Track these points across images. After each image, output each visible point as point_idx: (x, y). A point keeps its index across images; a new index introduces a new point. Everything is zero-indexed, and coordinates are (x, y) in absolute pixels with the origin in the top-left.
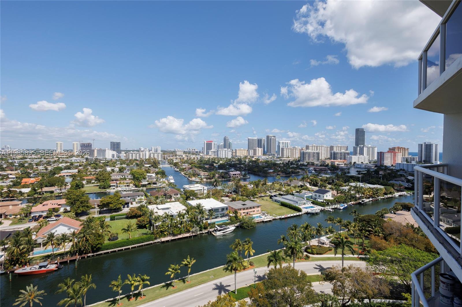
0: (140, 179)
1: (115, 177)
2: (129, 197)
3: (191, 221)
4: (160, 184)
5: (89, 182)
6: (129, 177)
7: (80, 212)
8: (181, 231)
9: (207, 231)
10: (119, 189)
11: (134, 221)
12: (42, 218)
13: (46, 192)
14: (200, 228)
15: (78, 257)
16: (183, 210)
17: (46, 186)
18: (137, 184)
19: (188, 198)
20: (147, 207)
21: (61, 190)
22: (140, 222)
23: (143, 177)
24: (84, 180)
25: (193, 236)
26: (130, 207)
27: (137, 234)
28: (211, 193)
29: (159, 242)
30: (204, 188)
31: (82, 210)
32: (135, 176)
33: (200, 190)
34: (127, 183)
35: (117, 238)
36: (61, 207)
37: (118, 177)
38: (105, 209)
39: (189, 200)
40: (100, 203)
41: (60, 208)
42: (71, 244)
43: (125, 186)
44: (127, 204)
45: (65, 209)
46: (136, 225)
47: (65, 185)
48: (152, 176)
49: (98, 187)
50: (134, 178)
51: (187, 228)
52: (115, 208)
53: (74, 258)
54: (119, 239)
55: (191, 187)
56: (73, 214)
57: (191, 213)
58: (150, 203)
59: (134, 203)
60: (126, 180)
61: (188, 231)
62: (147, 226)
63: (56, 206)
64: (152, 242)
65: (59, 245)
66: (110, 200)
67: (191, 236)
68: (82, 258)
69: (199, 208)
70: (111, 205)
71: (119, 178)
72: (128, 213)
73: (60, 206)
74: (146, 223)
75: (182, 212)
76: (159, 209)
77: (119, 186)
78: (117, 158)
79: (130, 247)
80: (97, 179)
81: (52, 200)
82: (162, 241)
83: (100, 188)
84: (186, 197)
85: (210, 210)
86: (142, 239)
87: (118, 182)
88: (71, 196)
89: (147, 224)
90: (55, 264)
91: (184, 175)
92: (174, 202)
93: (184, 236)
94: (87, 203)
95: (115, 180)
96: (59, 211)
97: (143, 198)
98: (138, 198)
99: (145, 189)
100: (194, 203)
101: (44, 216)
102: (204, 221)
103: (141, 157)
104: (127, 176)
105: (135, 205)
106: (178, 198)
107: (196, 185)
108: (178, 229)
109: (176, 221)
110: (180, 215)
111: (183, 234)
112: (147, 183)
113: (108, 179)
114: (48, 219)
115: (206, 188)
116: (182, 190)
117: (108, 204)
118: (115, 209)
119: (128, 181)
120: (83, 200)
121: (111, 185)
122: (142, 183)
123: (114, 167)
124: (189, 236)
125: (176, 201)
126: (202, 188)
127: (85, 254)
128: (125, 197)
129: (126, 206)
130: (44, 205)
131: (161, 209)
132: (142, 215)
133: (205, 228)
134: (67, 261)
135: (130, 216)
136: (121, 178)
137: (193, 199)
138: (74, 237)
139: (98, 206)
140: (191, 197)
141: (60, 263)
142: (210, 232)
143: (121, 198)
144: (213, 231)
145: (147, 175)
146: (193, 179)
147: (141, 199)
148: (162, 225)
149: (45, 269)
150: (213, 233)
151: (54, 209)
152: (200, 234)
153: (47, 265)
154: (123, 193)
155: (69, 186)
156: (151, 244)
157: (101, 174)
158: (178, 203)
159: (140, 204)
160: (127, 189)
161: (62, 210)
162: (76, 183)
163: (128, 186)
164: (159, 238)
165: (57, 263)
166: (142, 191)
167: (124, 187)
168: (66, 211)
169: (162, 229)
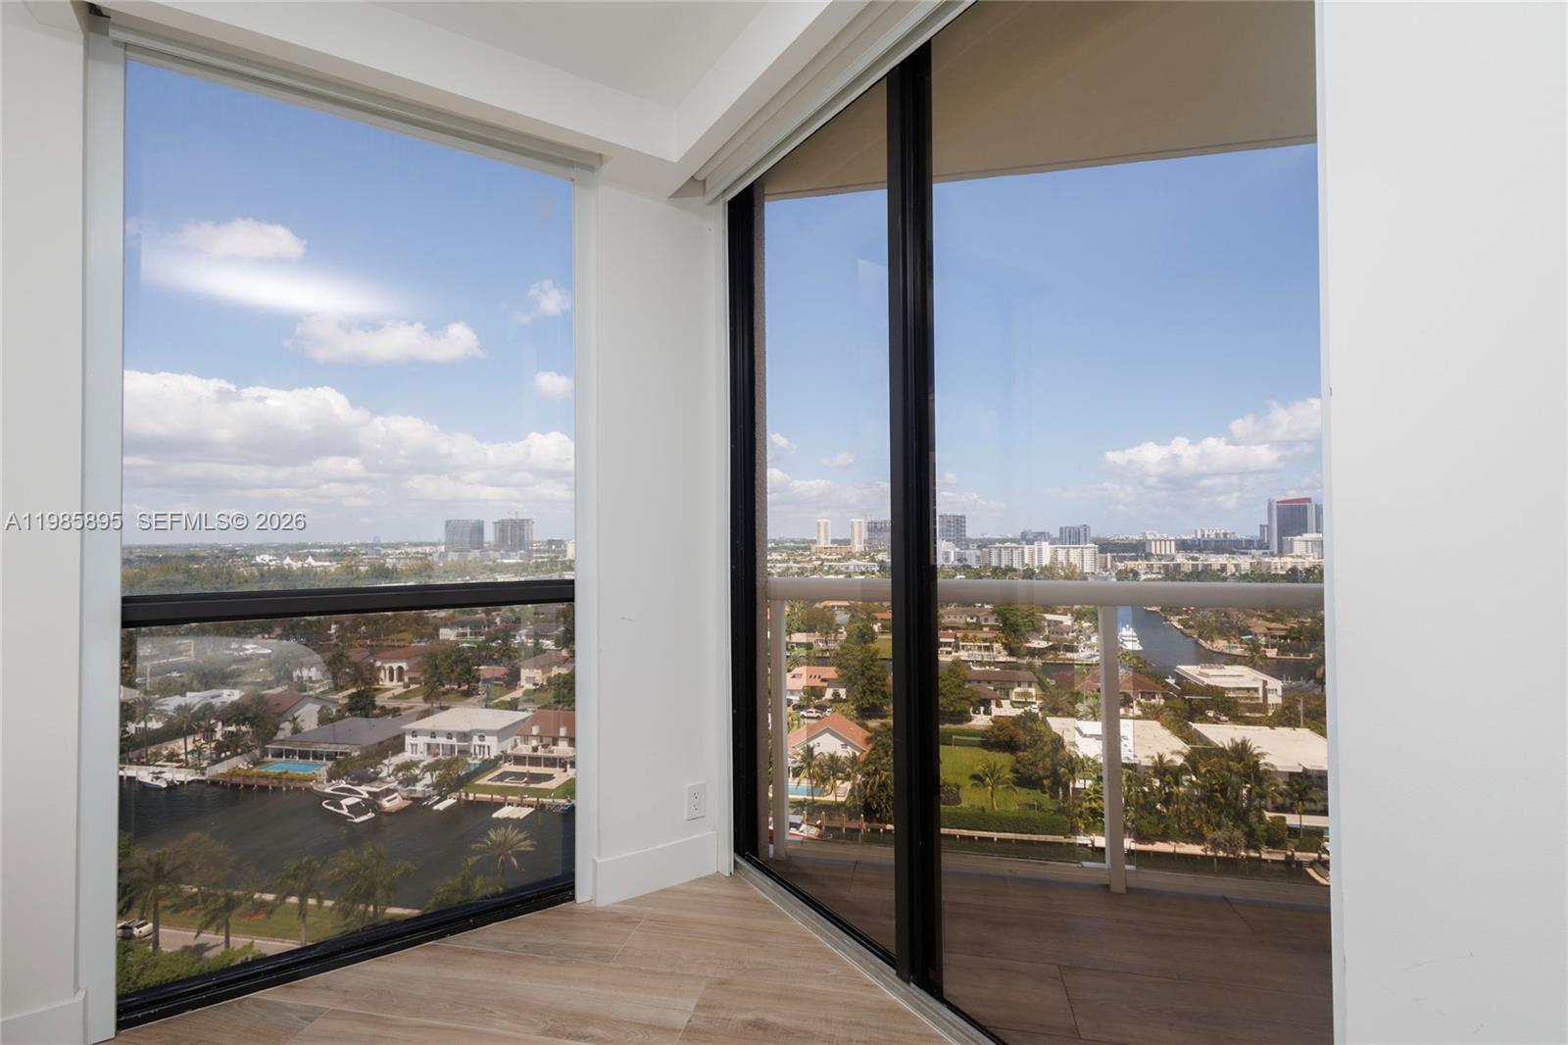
0: (1023, 629)
1: (952, 619)
2: (989, 682)
3: (1208, 798)
4: (1087, 652)
6: (992, 622)
7: (866, 706)
8: (1167, 827)
9: (1281, 857)
10: (963, 655)
11: (1003, 759)
12: (791, 708)
13: (799, 644)
14: (1245, 834)
15: (864, 825)
16: (1173, 753)
17: (799, 631)
18: (1013, 645)
19: (1196, 712)
20: (1045, 722)
21: (827, 643)
22: (1024, 766)
23: (1033, 626)
24: (876, 620)
25: (1219, 858)
26: (993, 714)
27: (1014, 801)
28: (1301, 708)
29: (1086, 845)
30: (1265, 683)
31: (871, 701)
32: (1007, 619)
33: (1248, 690)
34: (985, 640)
35: (959, 801)
36: (828, 687)
37: (960, 621)
39: (1201, 721)
41: (825, 688)
42: (848, 785)
43: (980, 648)
44: (986, 703)
45: (836, 694)
46: (1012, 771)
47: (836, 631)
48: (1062, 622)
50: (1005, 624)
51: (1190, 823)
52: (952, 708)
53: (854, 825)
54: (964, 804)
55: (1207, 676)
56: (850, 707)
57: (1209, 771)
58: (1055, 711)
59: (1005, 703)
60: (981, 629)
61: (1197, 838)
62: (1045, 782)
63: (817, 683)
64: (1061, 839)
65: (824, 780)
67: (1211, 858)
68: (872, 830)
69: (1241, 759)
71: (962, 621)
72: (987, 731)
73: (825, 684)
74: (1041, 773)
75: (1171, 761)
76: (1085, 736)
77: (963, 646)
78: (956, 563)
79: (995, 835)
82: (1096, 844)
84: (1187, 707)
85: (1291, 774)
86: (1029, 820)
88: (847, 660)
89: (1046, 777)
90: (817, 826)
91: (1180, 627)
92: (1138, 718)
93: (1178, 850)
94: (883, 686)
95: (953, 628)
96: (823, 696)
97: (1033, 690)
98: (1018, 690)
99: (1038, 662)
100: (1221, 734)
101: (794, 703)
102: (1268, 815)
103: (1026, 561)
104: (986, 620)
105: (1007, 710)
106: (1153, 706)
107: (1230, 670)
108: (1154, 819)
109: (1146, 789)
110: (1161, 769)
111: (1175, 841)
112: (1044, 644)
114: (802, 713)
115: (1275, 684)
116: (1171, 681)
118: (952, 713)
119: (986, 632)
122: (1030, 645)
124: (1201, 856)
125: (1148, 719)
126: (1259, 685)
127: (880, 821)
128: (979, 682)
129: (982, 709)
130: (794, 677)
131: (1091, 736)
132: (1031, 746)
133: (1275, 843)
134: (840, 829)
135: (992, 740)
136: (967, 623)
137: (1216, 721)
138: (856, 768)
140: (1211, 714)
141: (826, 827)
142: (1300, 864)
143: (969, 682)
144: (1312, 864)
145: (1045, 619)
146: (1220, 644)
147: (1026, 695)
148: (1096, 791)
149: (797, 832)
150: (1311, 871)
151: (813, 688)
152: (1249, 858)
153: (800, 825)
154: (974, 668)
155: (843, 635)
156: (1060, 844)
158: (1156, 724)
159: (1022, 710)
160: (986, 659)
161: (829, 694)
162: (858, 627)
163: (987, 648)
164: (1087, 832)
165: (819, 827)
166: (1030, 667)
167: (976, 652)
168: (836, 698)
169: (1094, 805)
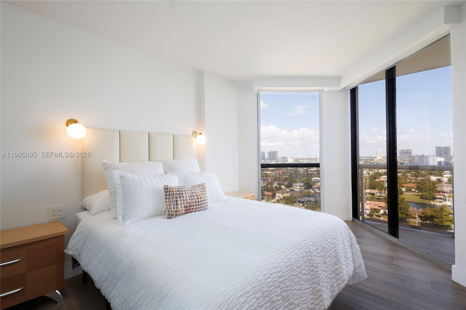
5: (409, 190)
38: (428, 222)
40: (422, 214)
49: (419, 197)
66: (434, 214)
70: (436, 220)
80: (419, 188)
81: (373, 201)
83: (421, 198)
87: (446, 195)
113: (432, 189)
117: (431, 218)
120: (402, 207)
121: (436, 196)
123: (442, 176)
139: (420, 217)
157: (423, 183)
